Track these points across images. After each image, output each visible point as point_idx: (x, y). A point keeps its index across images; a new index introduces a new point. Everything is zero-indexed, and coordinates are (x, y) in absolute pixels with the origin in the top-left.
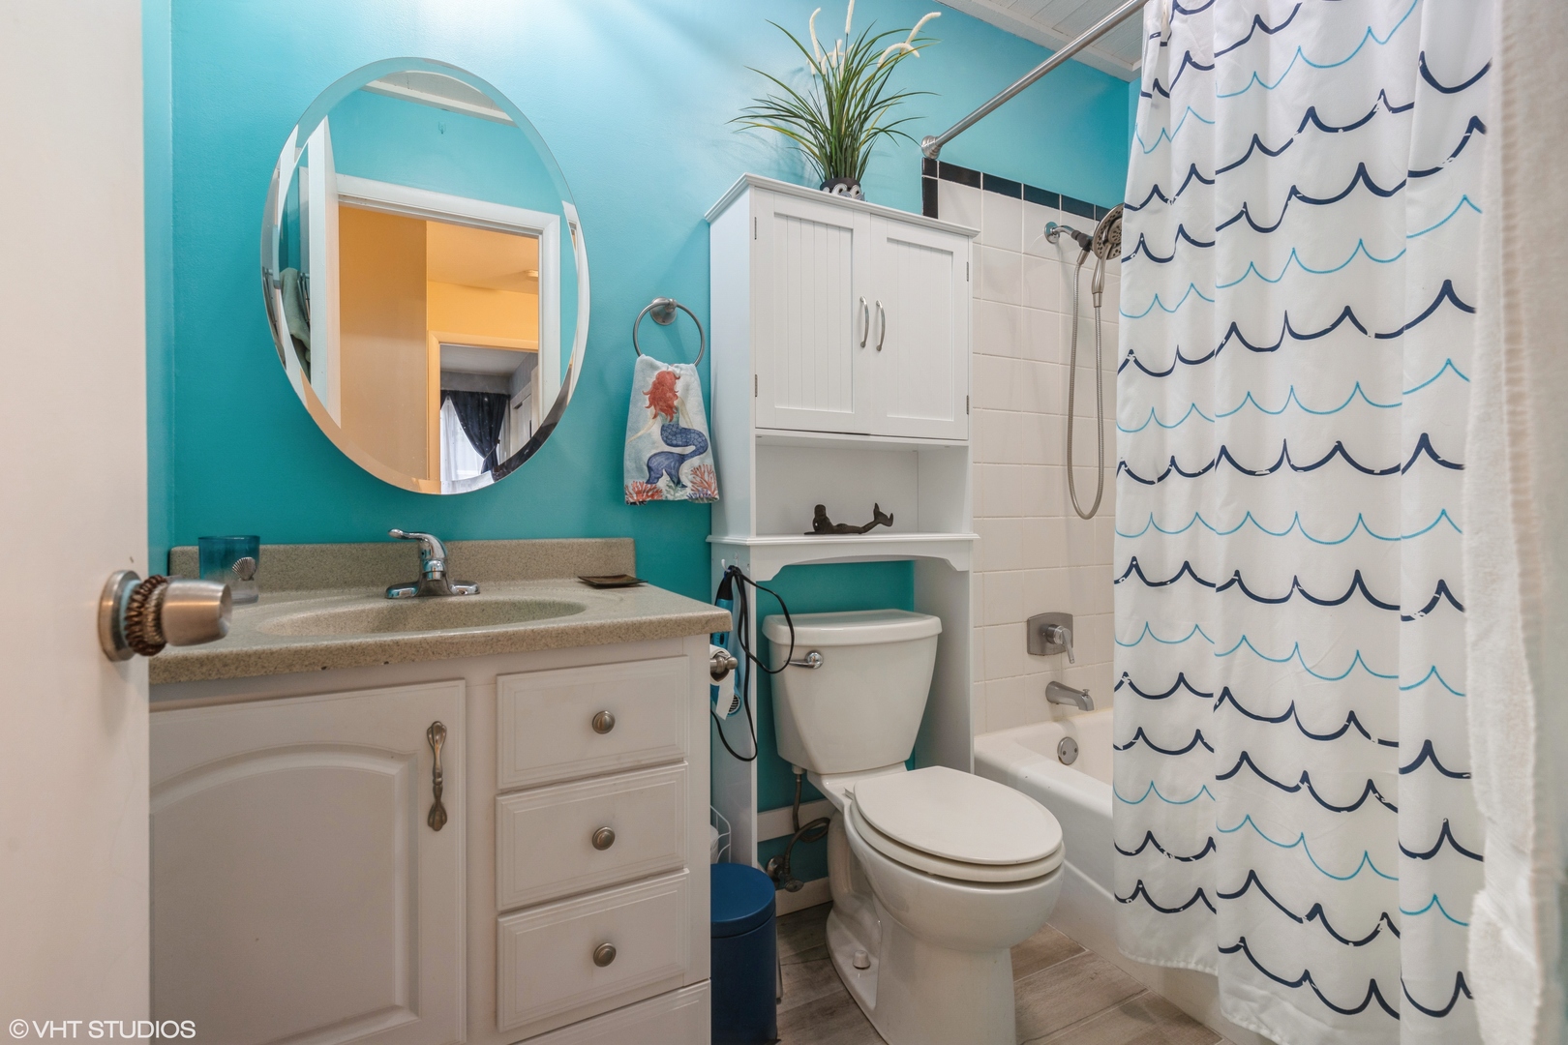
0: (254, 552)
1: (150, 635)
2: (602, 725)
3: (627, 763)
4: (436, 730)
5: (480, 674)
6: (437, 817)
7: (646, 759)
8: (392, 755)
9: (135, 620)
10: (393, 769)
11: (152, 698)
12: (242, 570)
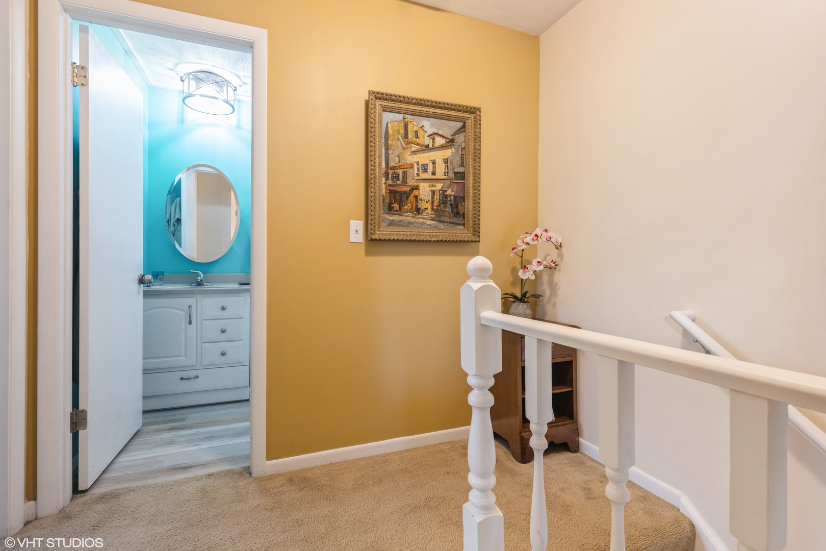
0: (163, 275)
1: (143, 282)
2: (223, 309)
3: (229, 317)
4: (190, 306)
5: (199, 297)
6: (190, 322)
7: (234, 317)
8: (182, 310)
9: (142, 280)
10: (182, 313)
11: (143, 297)
12: (160, 278)
